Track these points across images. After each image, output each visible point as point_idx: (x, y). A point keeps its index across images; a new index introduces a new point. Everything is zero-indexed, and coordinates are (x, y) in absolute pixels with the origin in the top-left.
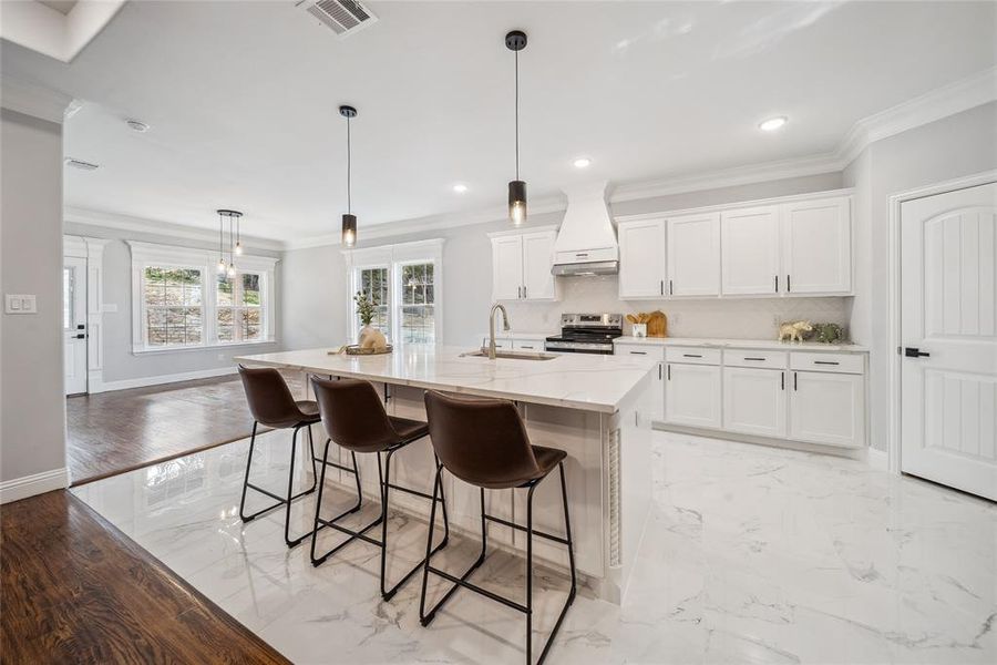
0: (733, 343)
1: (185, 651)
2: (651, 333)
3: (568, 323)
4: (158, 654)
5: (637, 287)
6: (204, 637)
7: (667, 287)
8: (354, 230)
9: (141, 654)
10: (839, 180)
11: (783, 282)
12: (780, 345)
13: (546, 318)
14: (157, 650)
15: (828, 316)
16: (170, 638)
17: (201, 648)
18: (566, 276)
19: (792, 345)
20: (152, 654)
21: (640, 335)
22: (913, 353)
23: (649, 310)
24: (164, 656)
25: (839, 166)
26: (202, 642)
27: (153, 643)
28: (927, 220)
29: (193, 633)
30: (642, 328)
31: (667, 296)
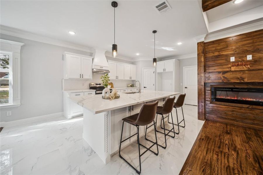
1: (199, 163)
2: (111, 87)
3: (92, 86)
4: (203, 168)
6: (195, 161)
9: (205, 172)
14: (202, 169)
15: (132, 83)
16: (198, 168)
17: (197, 160)
18: (94, 72)
20: (204, 169)
22: (145, 87)
24: (203, 167)
26: (196, 161)
27: (201, 171)
28: (146, 72)
29: (195, 164)
31: (117, 79)
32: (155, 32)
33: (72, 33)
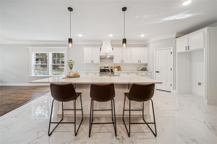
0: (134, 72)
2: (118, 70)
3: (102, 68)
5: (116, 61)
7: (122, 61)
8: (72, 43)
10: (145, 46)
11: (139, 61)
12: (138, 71)
13: (96, 67)
15: (144, 67)
18: (102, 58)
19: (140, 71)
21: (116, 71)
22: (157, 72)
23: (117, 66)
25: (145, 43)
28: (159, 53)
30: (117, 69)
31: (122, 63)
32: (124, 9)
33: (80, 35)
